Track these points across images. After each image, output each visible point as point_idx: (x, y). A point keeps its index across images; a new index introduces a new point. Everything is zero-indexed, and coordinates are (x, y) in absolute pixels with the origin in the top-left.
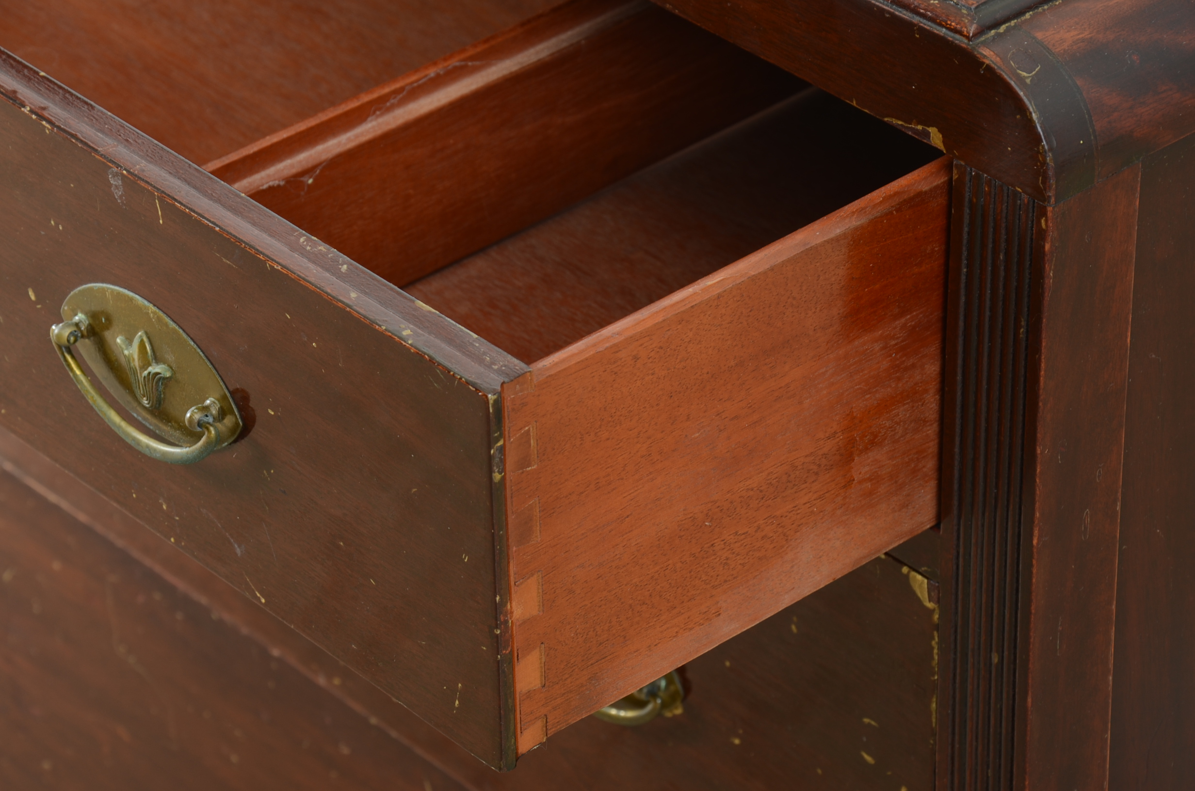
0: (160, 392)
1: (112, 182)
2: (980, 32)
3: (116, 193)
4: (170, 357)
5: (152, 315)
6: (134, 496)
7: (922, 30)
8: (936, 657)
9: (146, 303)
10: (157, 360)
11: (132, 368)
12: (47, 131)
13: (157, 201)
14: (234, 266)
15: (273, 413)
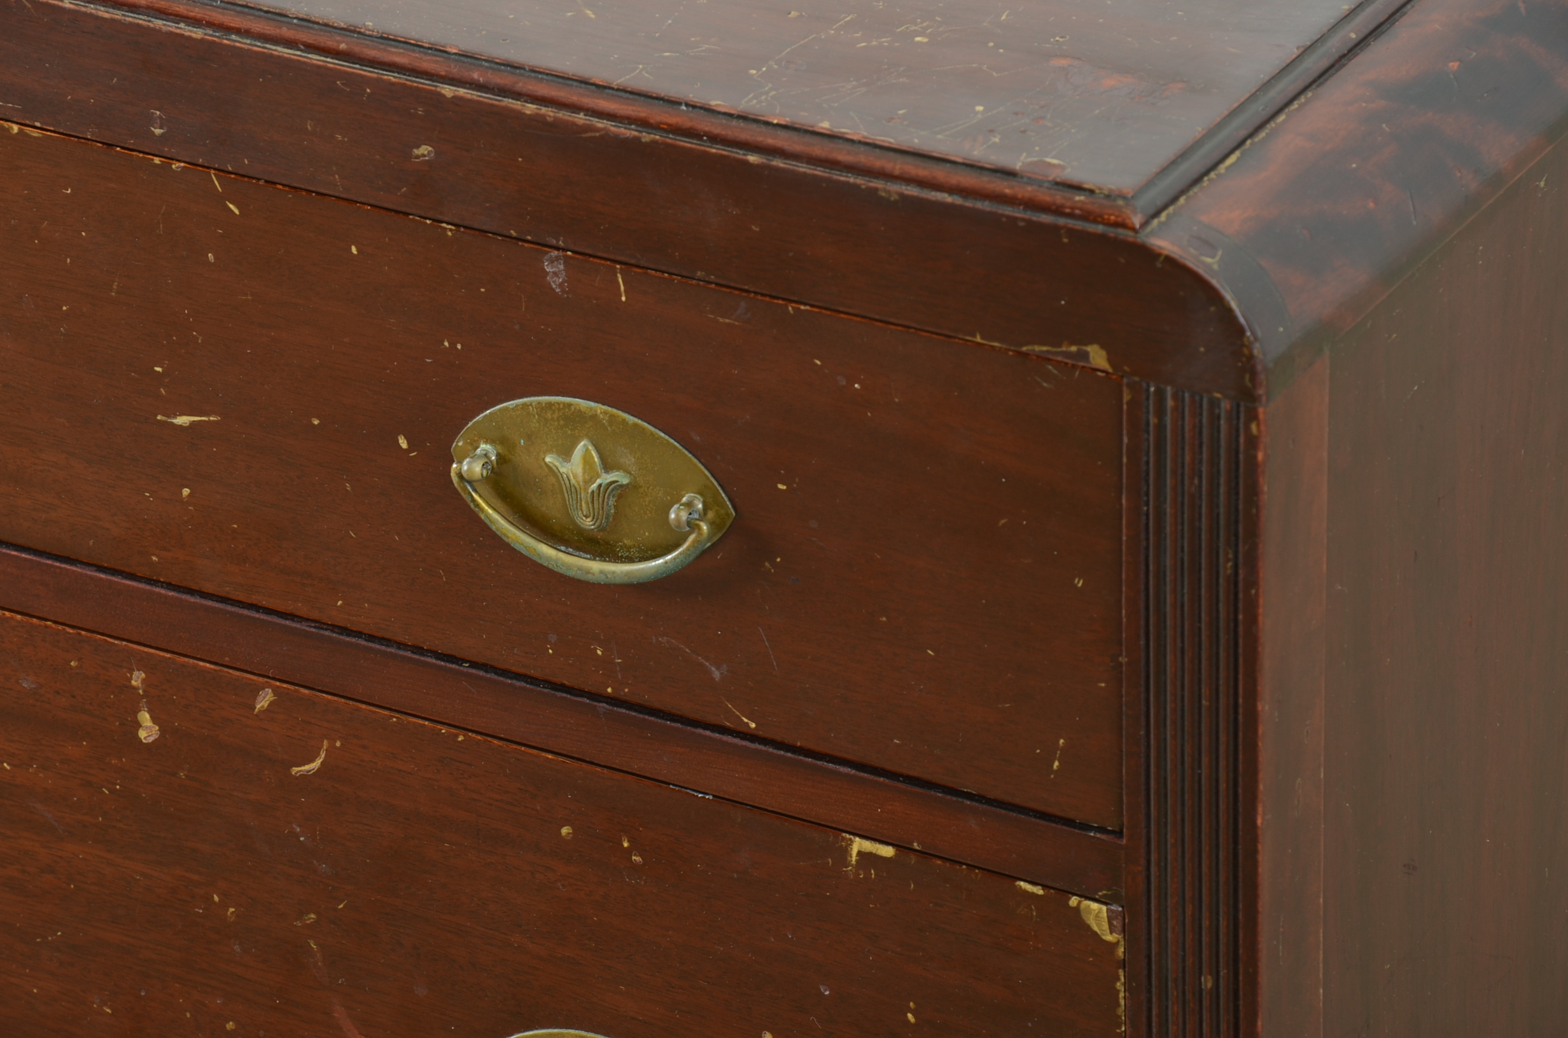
0: (610, 506)
1: (548, 270)
2: (1145, 224)
3: (554, 282)
4: (629, 460)
5: (601, 416)
6: (550, 651)
7: (1071, 232)
8: (1122, 1002)
9: (592, 404)
10: (607, 467)
11: (573, 485)
12: (450, 234)
13: (619, 275)
14: (737, 323)
15: (785, 487)
